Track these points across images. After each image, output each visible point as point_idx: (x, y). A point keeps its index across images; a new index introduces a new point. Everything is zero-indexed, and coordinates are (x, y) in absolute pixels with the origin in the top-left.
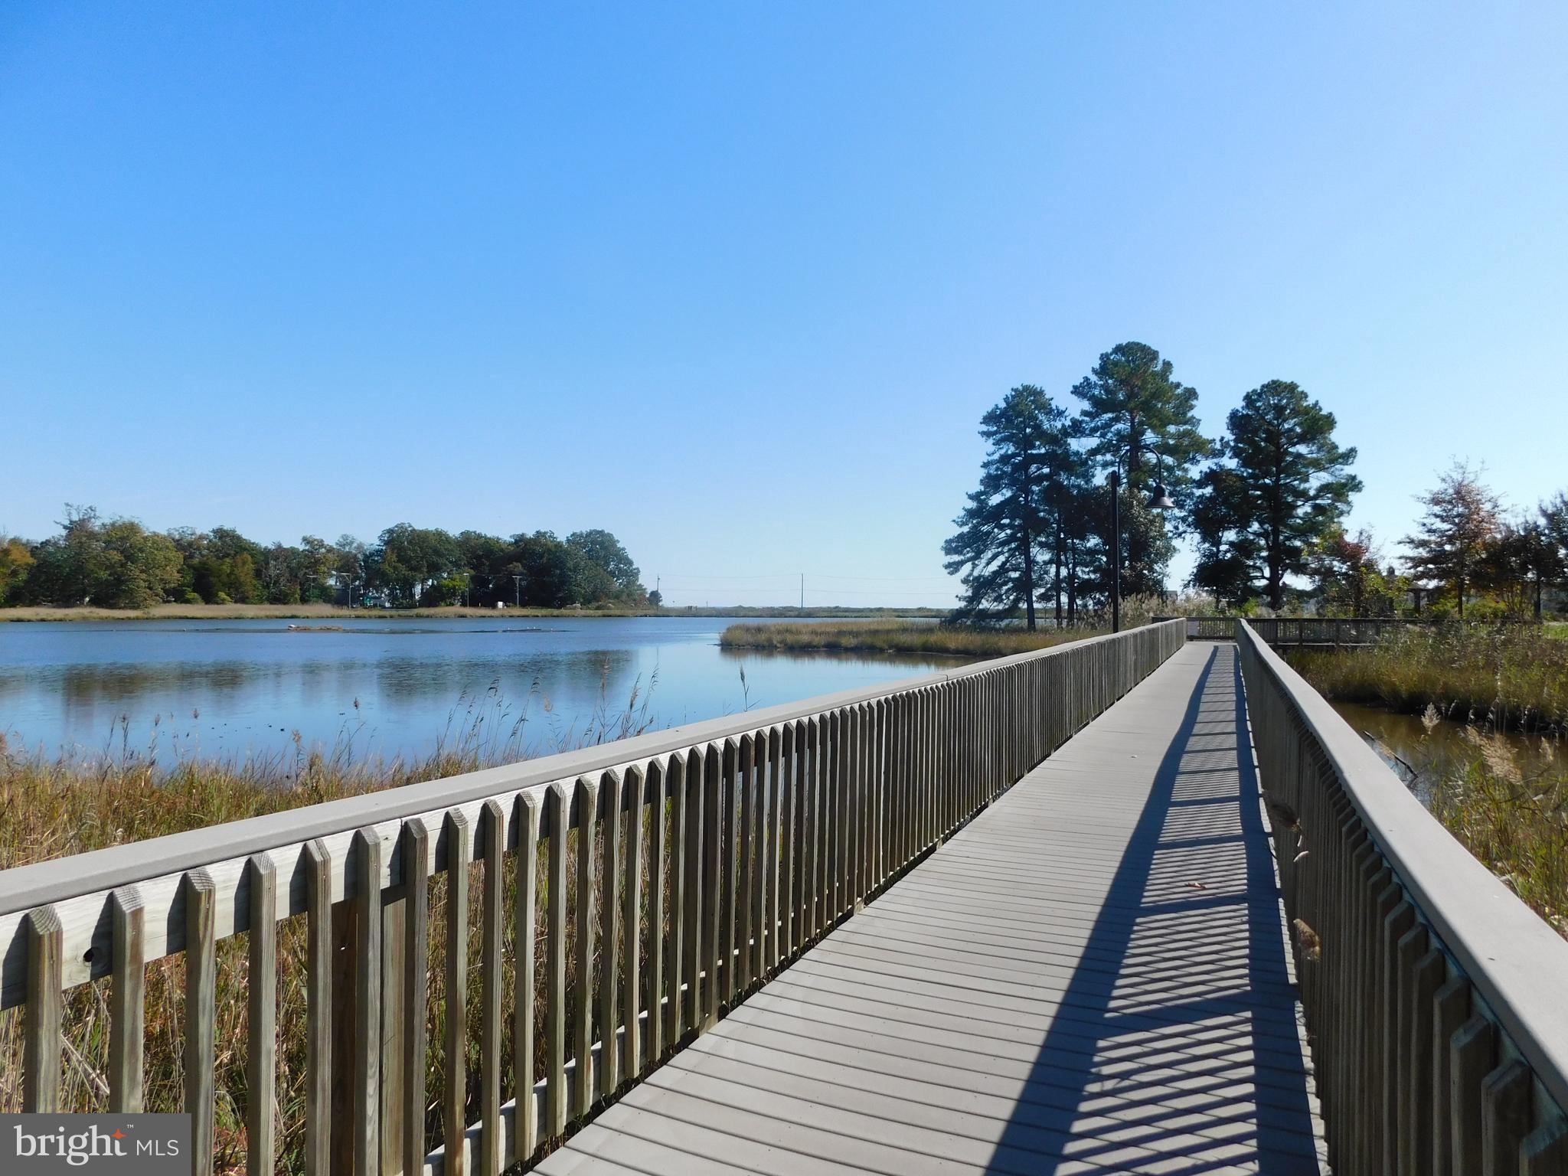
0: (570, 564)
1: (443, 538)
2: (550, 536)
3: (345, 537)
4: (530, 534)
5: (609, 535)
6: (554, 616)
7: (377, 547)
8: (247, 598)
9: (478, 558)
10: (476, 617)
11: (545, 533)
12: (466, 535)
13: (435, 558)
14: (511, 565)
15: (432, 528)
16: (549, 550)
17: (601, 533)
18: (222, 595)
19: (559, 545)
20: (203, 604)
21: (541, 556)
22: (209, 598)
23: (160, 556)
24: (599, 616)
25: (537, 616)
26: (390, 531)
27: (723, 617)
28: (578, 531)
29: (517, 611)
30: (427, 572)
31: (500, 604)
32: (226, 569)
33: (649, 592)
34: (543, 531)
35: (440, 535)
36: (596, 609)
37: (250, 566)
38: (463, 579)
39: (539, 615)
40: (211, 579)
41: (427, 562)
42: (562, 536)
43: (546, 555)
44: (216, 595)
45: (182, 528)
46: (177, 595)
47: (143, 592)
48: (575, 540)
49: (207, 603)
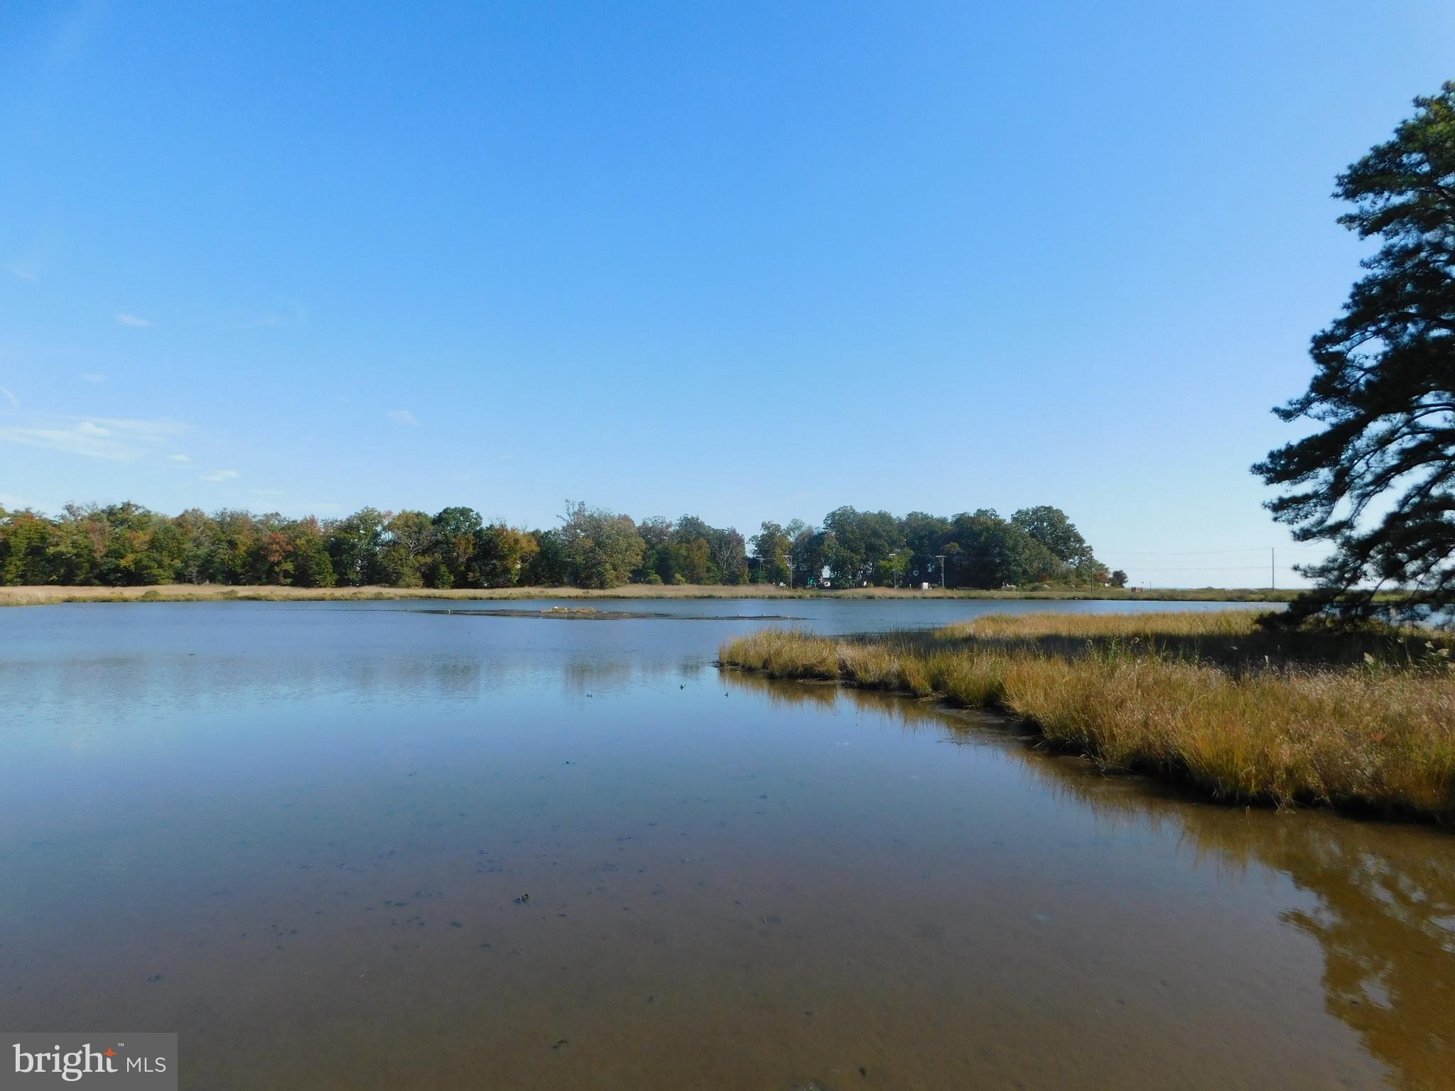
0: (1010, 543)
1: (886, 520)
2: (991, 515)
3: (795, 521)
4: (972, 512)
5: (1058, 511)
6: (972, 598)
7: (823, 530)
8: (702, 579)
9: (921, 538)
10: (886, 598)
11: (986, 511)
12: (912, 516)
13: (873, 540)
14: (948, 545)
15: (875, 510)
16: (988, 529)
17: (1049, 509)
18: (678, 576)
19: (999, 523)
20: (663, 584)
21: (980, 534)
22: (668, 580)
23: (623, 544)
24: (1068, 599)
25: (953, 598)
26: (833, 514)
27: (1165, 600)
28: (1024, 508)
29: (940, 592)
30: (864, 553)
31: (925, 585)
32: (683, 552)
33: (1112, 572)
34: (983, 509)
35: (884, 518)
36: (1031, 591)
37: (707, 550)
38: (897, 560)
39: (955, 596)
40: (670, 562)
41: (865, 542)
42: (1006, 515)
43: (985, 534)
44: (673, 577)
45: (655, 517)
46: (638, 576)
47: (611, 574)
48: (1020, 518)
49: (665, 584)
